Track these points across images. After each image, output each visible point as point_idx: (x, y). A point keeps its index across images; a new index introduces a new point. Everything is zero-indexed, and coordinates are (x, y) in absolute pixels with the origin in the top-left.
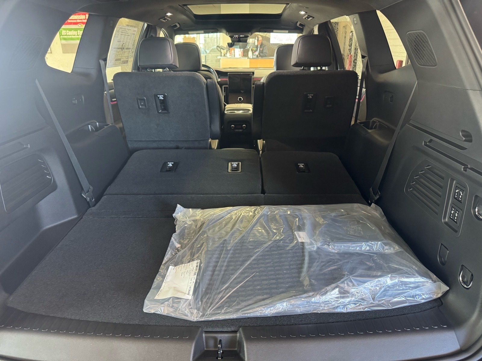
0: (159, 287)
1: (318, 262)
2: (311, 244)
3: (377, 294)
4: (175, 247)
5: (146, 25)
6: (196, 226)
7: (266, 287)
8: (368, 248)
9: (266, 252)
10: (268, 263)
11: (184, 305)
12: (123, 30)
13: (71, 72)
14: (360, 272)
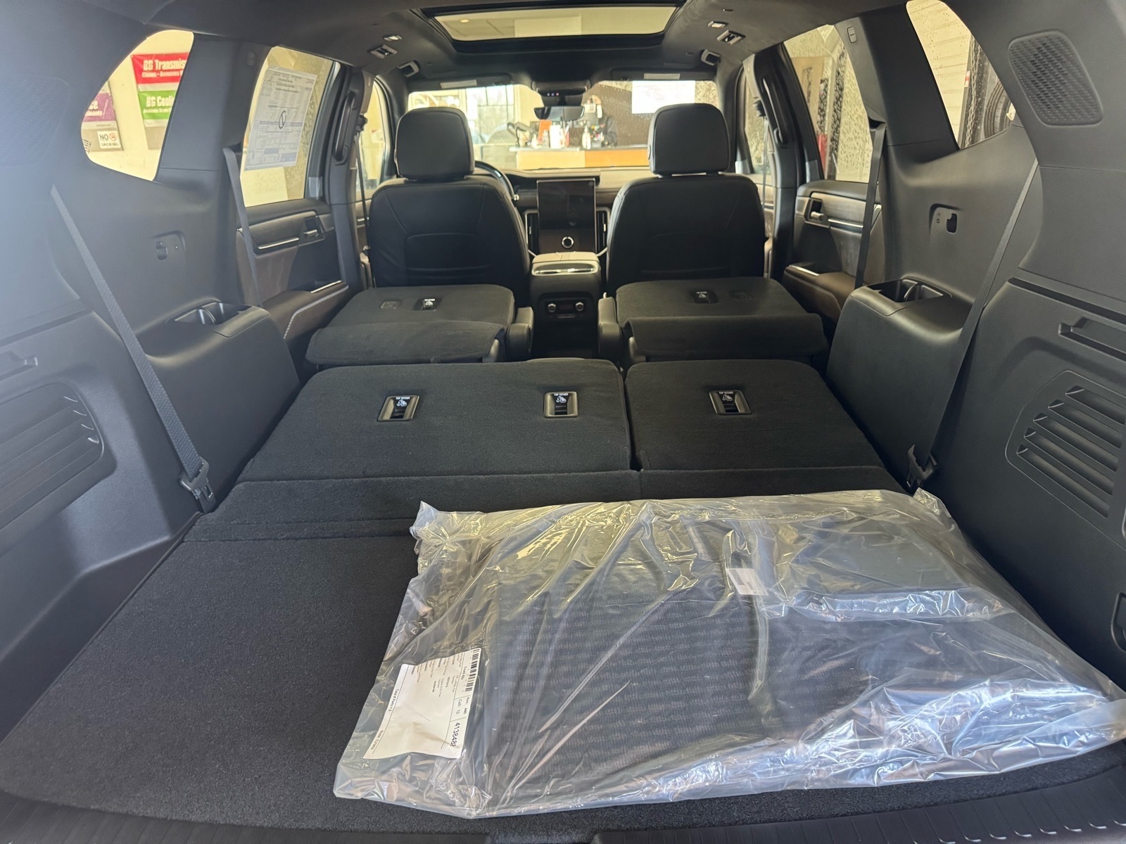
0: (374, 726)
1: (793, 649)
2: (771, 600)
3: (957, 732)
4: (418, 613)
5: (337, 67)
6: (470, 557)
7: (658, 720)
8: (922, 608)
9: (654, 623)
10: (661, 654)
11: (444, 776)
12: (281, 77)
13: (155, 179)
14: (907, 672)
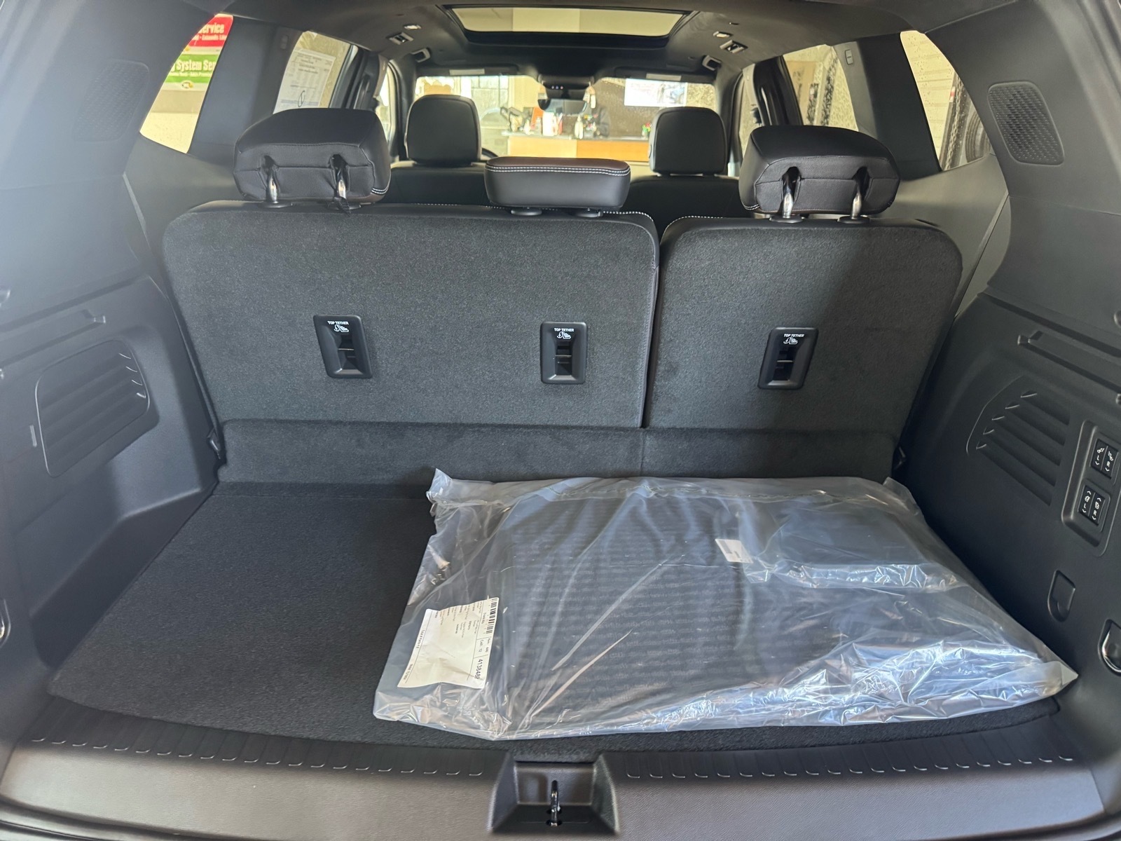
0: (404, 663)
1: (774, 609)
2: (756, 566)
3: (913, 684)
4: (437, 566)
5: (355, 50)
6: (482, 522)
7: (657, 663)
8: (888, 579)
9: (652, 583)
10: (659, 609)
11: (469, 704)
12: (304, 59)
13: (188, 152)
14: (873, 632)
